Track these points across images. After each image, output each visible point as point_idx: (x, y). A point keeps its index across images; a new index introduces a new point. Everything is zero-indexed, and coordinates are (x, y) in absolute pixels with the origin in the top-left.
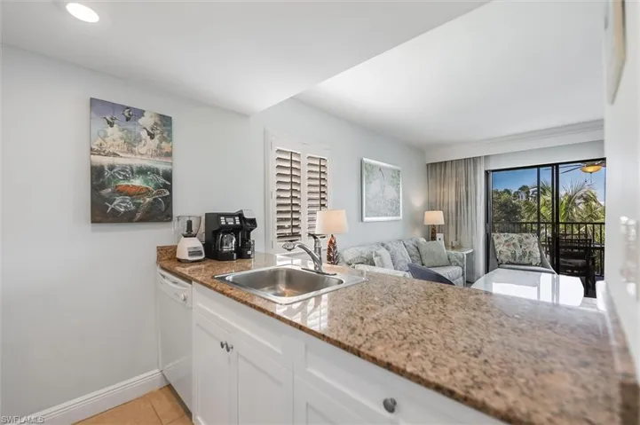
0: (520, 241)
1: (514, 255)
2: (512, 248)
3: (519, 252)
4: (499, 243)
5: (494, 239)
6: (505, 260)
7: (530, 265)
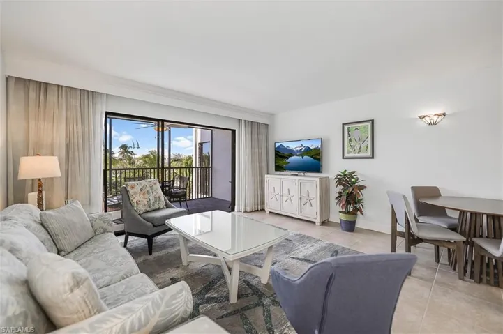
0: (151, 188)
1: (149, 201)
2: (147, 196)
3: (152, 199)
4: (136, 193)
5: (129, 189)
6: (142, 209)
7: (159, 209)
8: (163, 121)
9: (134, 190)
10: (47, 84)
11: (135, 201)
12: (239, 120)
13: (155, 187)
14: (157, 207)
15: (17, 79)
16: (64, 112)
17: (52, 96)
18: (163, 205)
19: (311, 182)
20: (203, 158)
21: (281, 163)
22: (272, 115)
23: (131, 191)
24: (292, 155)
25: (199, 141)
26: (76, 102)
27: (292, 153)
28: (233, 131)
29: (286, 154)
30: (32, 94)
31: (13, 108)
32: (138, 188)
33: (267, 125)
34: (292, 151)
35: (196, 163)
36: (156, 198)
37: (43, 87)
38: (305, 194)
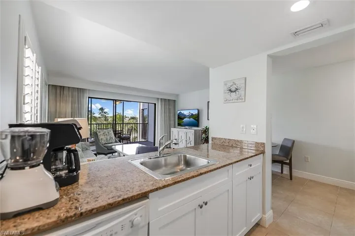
0: (108, 133)
1: (107, 139)
2: (106, 136)
3: (108, 138)
4: (101, 135)
5: (98, 133)
6: (103, 142)
7: (112, 143)
8: (116, 100)
9: (100, 133)
10: (64, 87)
11: (100, 138)
12: (158, 99)
13: (110, 133)
14: (111, 142)
15: (53, 85)
16: (71, 99)
17: (66, 92)
18: (114, 141)
19: (191, 132)
20: (144, 118)
21: (181, 121)
22: (177, 95)
23: (99, 134)
24: (185, 118)
25: (141, 108)
26: (76, 93)
27: (185, 117)
28: (155, 104)
29: (183, 117)
30: (58, 91)
31: (51, 97)
32: (102, 133)
33: (174, 101)
34: (185, 115)
35: (140, 121)
36: (110, 138)
37: (62, 88)
38: (188, 138)
